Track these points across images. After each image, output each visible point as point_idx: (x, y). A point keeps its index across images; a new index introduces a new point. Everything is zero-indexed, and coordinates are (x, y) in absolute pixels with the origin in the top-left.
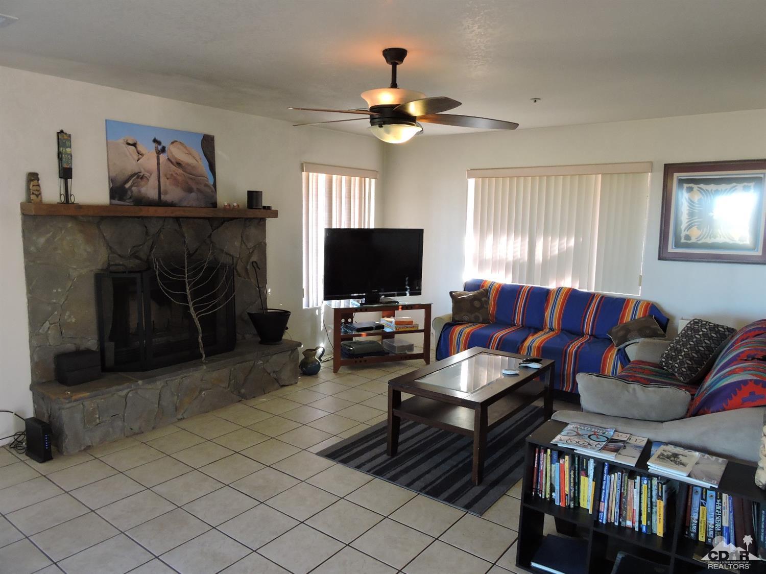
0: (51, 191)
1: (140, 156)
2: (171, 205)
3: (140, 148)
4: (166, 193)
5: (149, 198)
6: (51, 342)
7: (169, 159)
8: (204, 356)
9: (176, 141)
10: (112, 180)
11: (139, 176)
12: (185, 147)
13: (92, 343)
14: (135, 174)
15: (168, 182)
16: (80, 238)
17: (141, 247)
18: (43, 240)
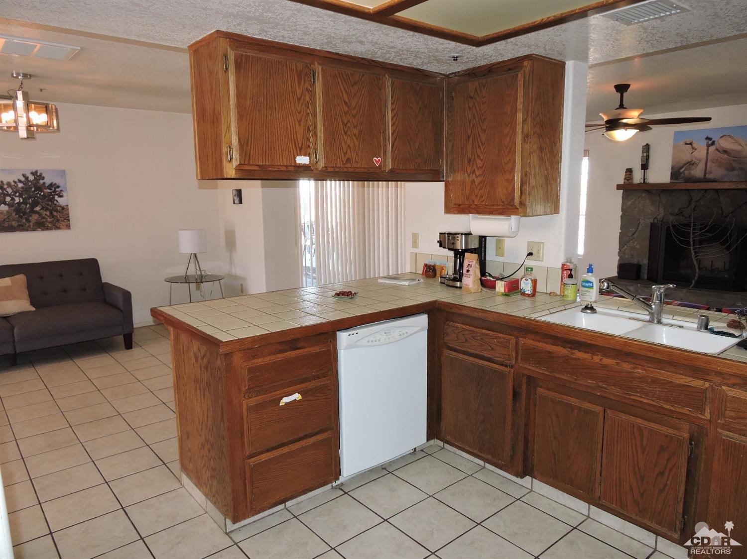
1: (694, 150)
2: (714, 181)
3: (694, 145)
4: (711, 173)
5: (696, 177)
6: (626, 256)
7: (717, 149)
8: (693, 285)
9: (725, 135)
10: (672, 168)
11: (691, 164)
12: (733, 138)
14: (688, 162)
15: (713, 165)
16: (648, 202)
17: (686, 209)
18: (629, 203)
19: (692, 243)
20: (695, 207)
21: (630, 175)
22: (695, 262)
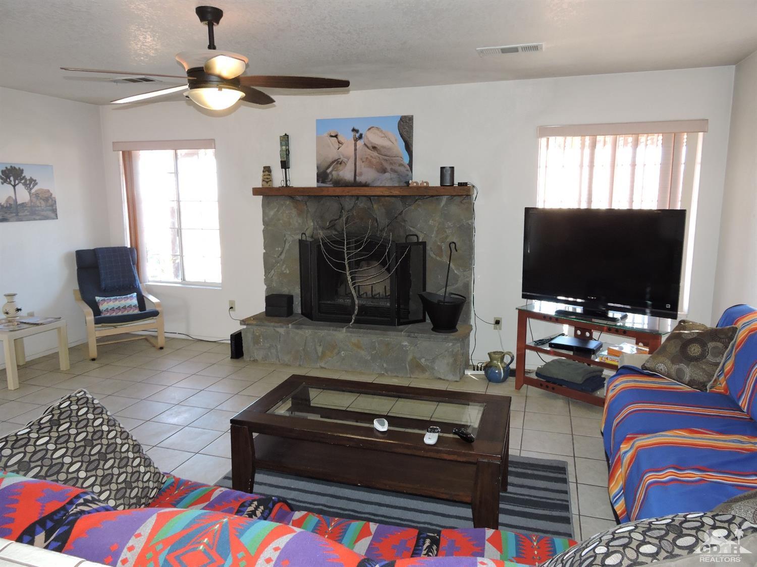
1: (340, 145)
2: (366, 185)
3: (340, 138)
4: (361, 174)
5: (345, 180)
6: (274, 284)
7: (365, 144)
8: (353, 321)
9: (373, 127)
10: (319, 166)
11: (338, 162)
12: (381, 131)
13: (296, 291)
14: (335, 161)
15: (363, 164)
16: (294, 212)
17: (338, 221)
18: (272, 213)
19: (347, 266)
20: (347, 218)
21: (269, 175)
22: (353, 292)
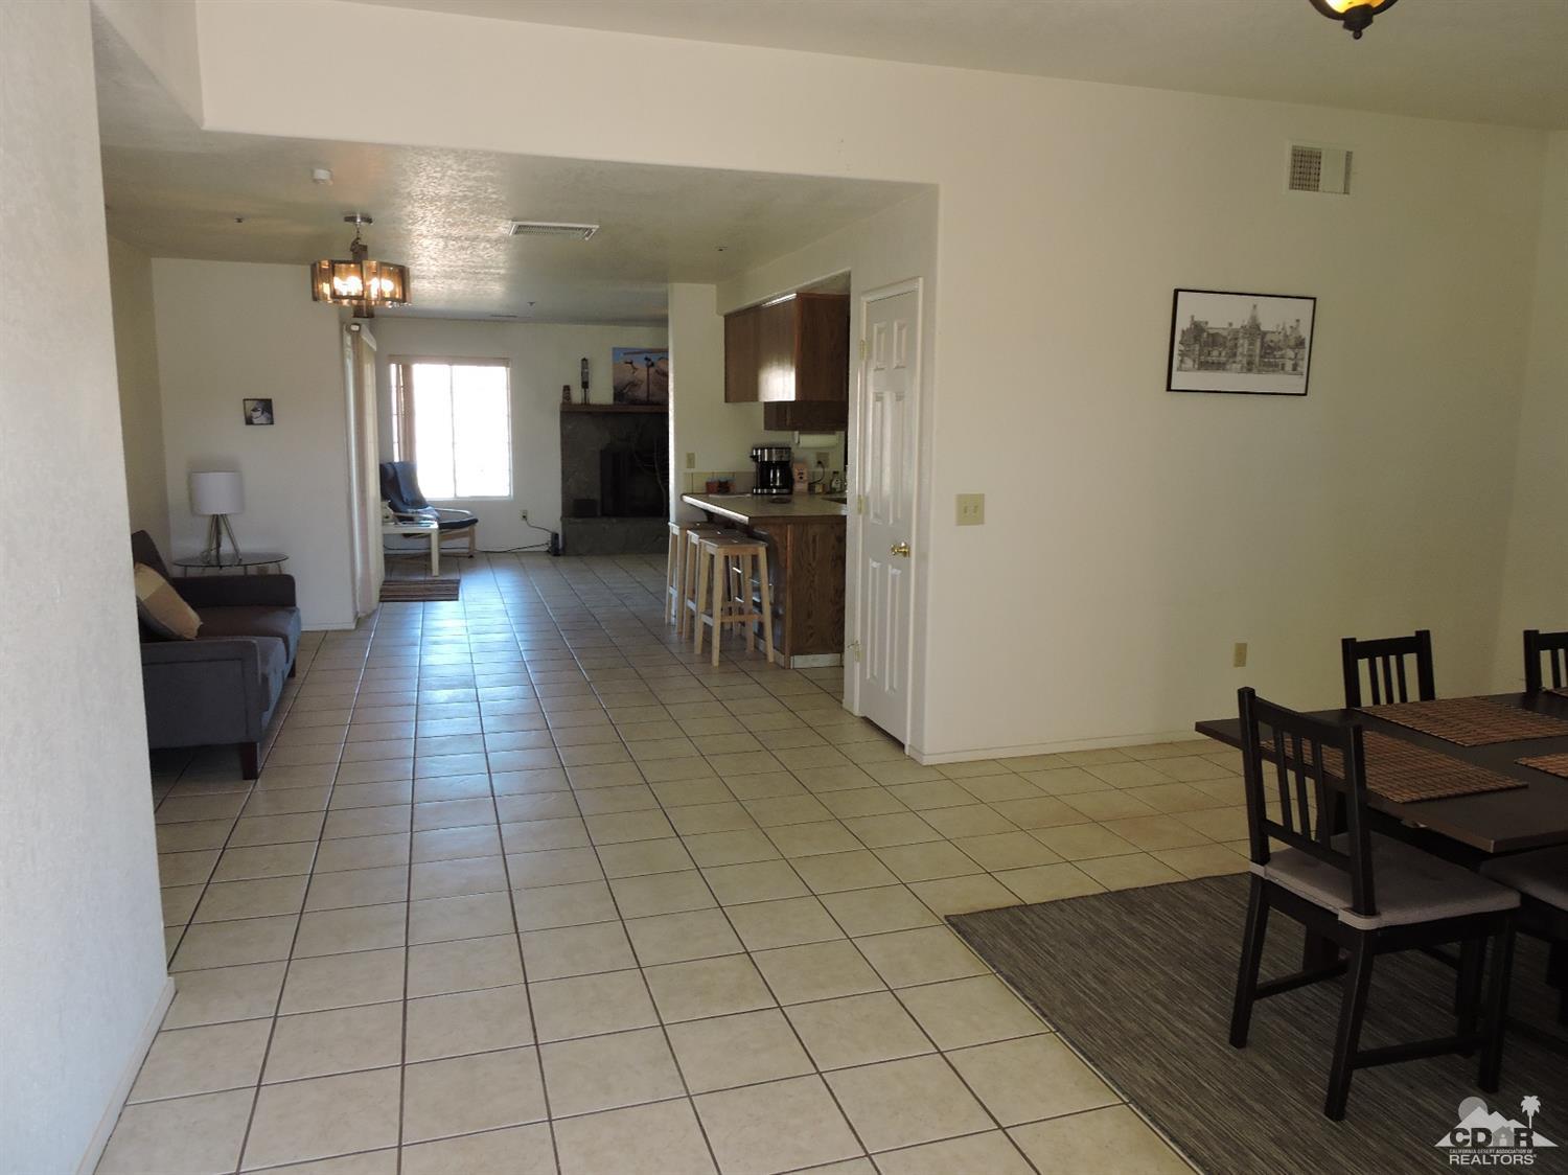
0: (577, 396)
1: (635, 371)
3: (635, 365)
5: (640, 399)
6: (574, 493)
10: (615, 388)
11: (633, 384)
13: (597, 496)
14: (630, 383)
16: (593, 427)
21: (570, 393)
